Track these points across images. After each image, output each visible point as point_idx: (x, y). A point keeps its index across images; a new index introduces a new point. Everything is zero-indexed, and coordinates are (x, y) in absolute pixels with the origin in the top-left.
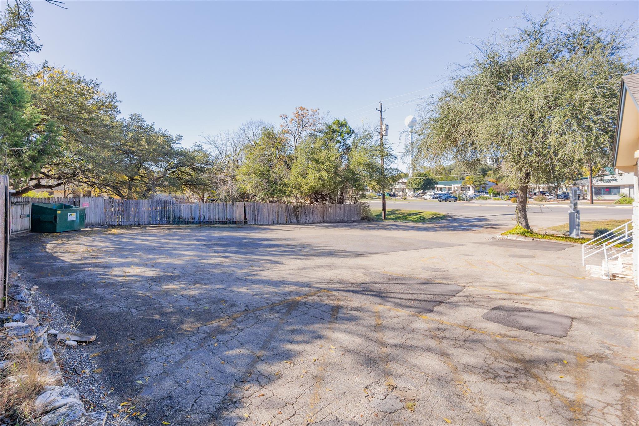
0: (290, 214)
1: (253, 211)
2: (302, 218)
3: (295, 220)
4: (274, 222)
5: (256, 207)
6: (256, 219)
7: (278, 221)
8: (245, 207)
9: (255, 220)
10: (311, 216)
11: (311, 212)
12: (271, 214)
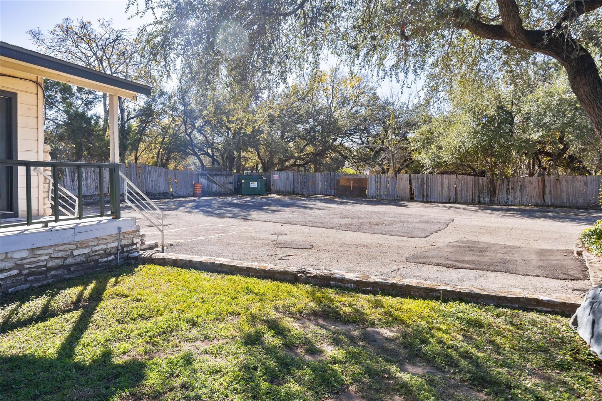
0: (479, 191)
1: (422, 185)
2: (502, 196)
3: (487, 200)
4: (450, 199)
5: (425, 180)
6: (425, 194)
7: (457, 198)
8: (410, 180)
9: (423, 196)
10: (518, 194)
11: (519, 188)
12: (446, 189)
